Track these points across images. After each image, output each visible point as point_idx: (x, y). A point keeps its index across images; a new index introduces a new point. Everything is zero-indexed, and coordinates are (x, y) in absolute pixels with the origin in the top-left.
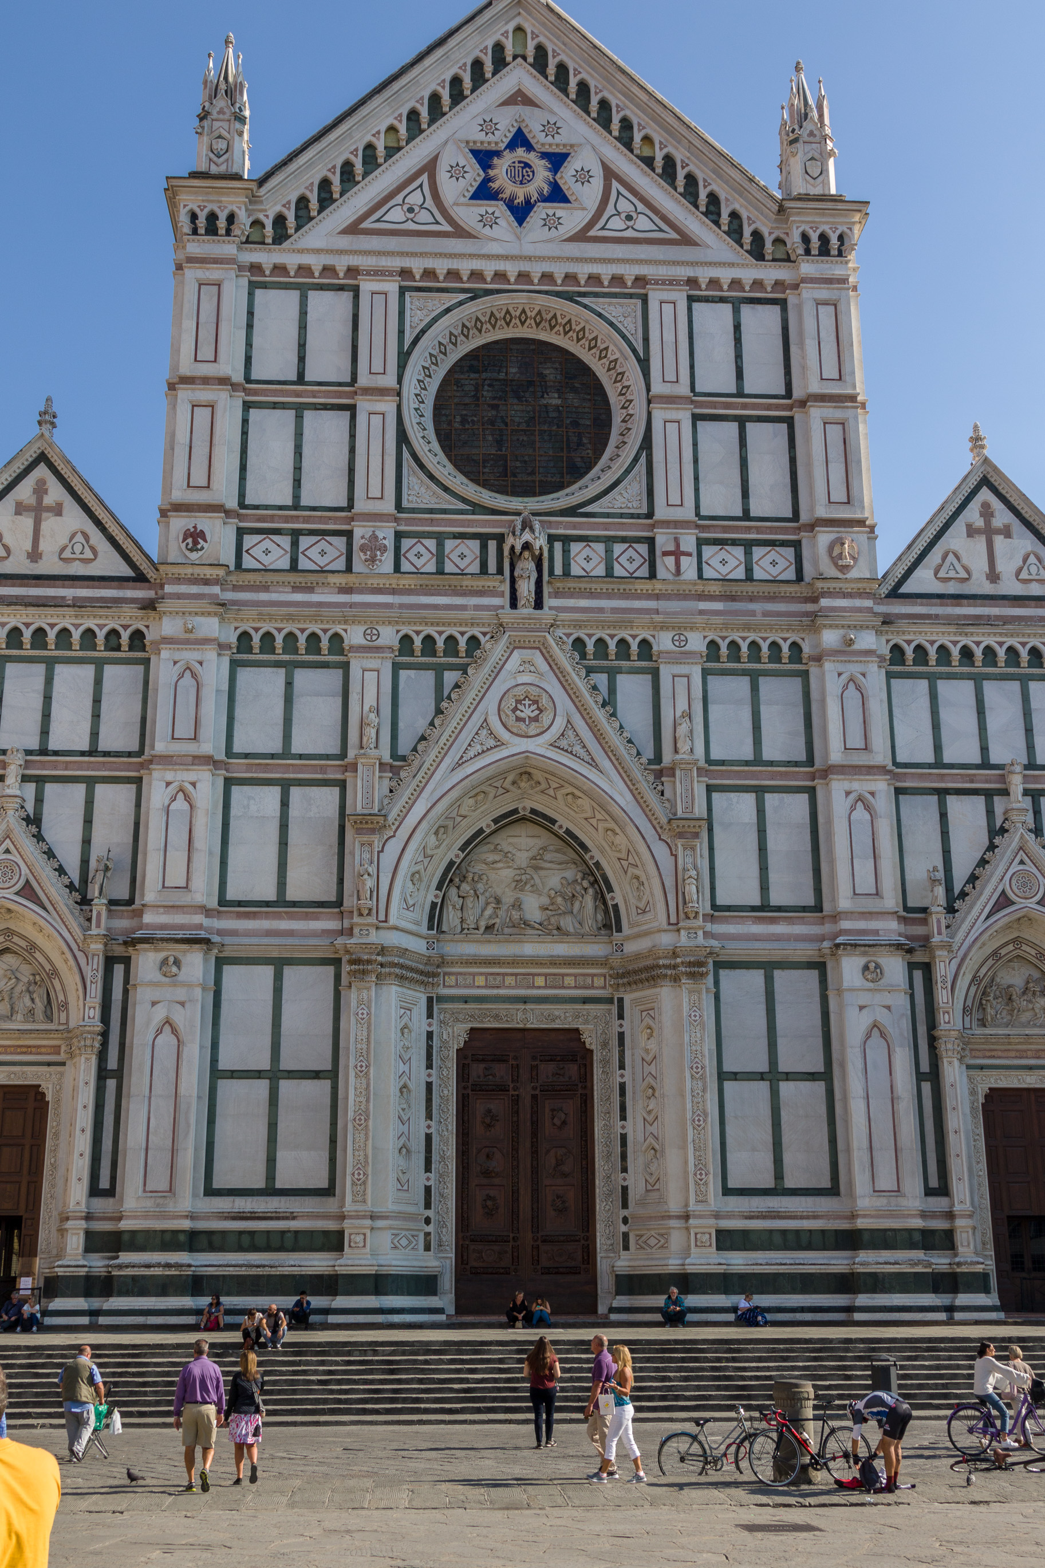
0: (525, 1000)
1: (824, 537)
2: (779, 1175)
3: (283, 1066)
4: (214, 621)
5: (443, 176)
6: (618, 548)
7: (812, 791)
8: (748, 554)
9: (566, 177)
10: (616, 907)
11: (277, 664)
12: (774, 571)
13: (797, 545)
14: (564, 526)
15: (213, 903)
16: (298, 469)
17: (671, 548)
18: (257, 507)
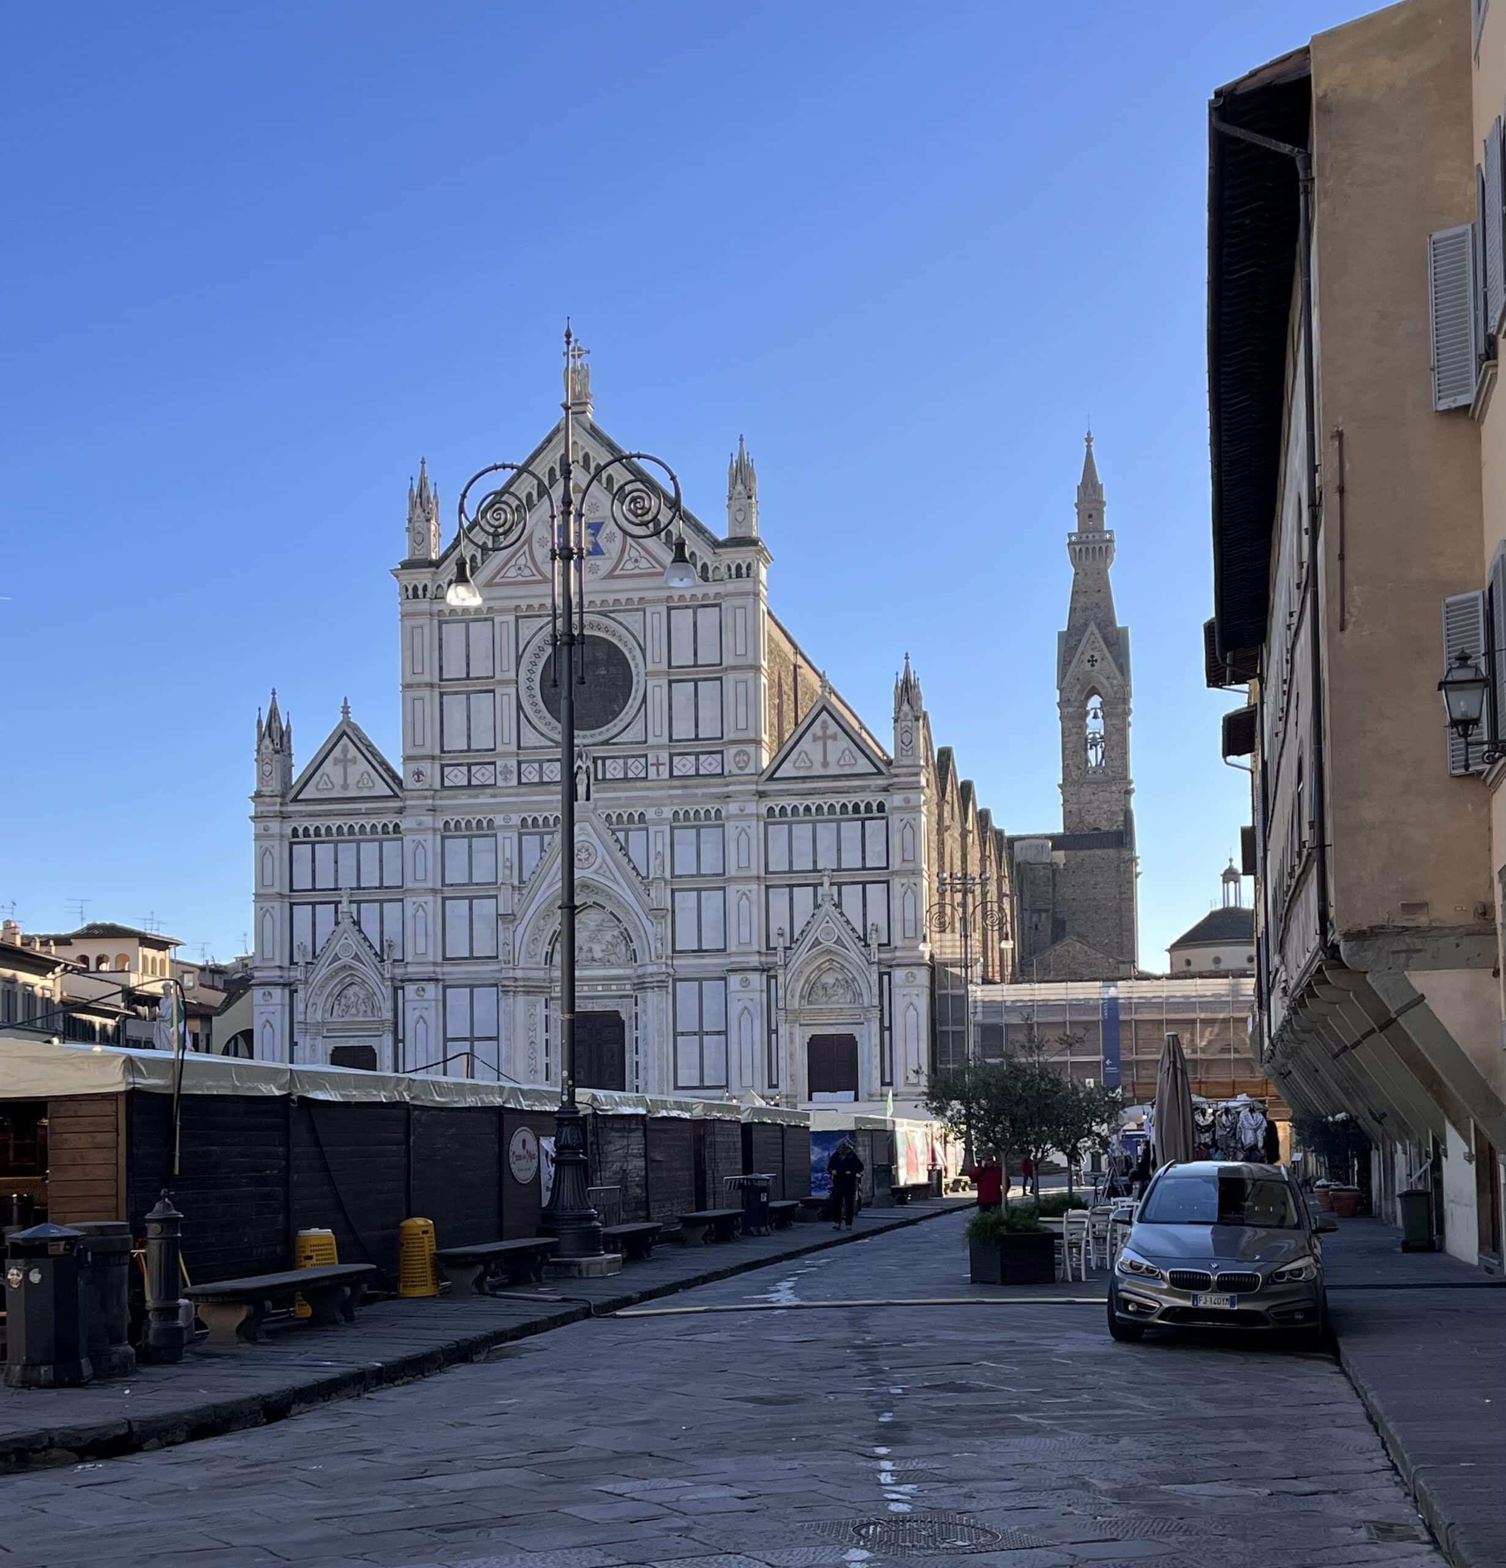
0: (592, 998)
1: (732, 750)
2: (702, 1079)
3: (476, 1035)
4: (430, 818)
5: (535, 545)
6: (630, 761)
7: (724, 889)
8: (697, 760)
9: (601, 540)
10: (634, 950)
11: (464, 837)
12: (710, 768)
13: (721, 752)
14: (600, 752)
15: (439, 959)
16: (469, 729)
17: (655, 761)
18: (449, 752)
